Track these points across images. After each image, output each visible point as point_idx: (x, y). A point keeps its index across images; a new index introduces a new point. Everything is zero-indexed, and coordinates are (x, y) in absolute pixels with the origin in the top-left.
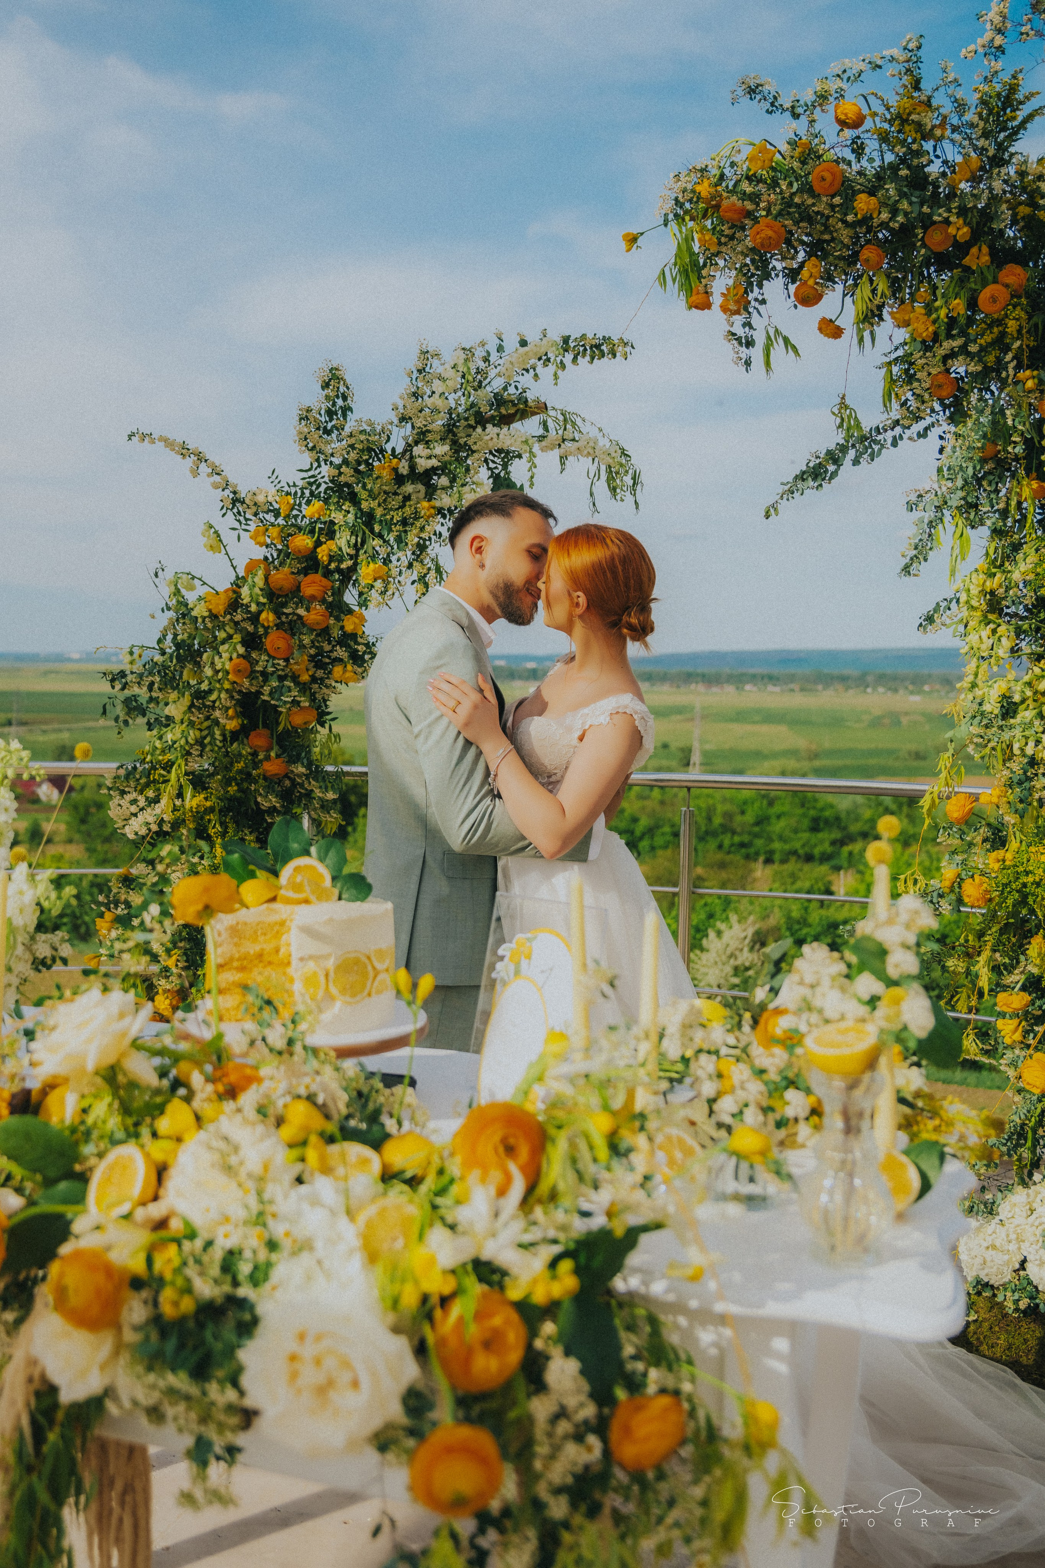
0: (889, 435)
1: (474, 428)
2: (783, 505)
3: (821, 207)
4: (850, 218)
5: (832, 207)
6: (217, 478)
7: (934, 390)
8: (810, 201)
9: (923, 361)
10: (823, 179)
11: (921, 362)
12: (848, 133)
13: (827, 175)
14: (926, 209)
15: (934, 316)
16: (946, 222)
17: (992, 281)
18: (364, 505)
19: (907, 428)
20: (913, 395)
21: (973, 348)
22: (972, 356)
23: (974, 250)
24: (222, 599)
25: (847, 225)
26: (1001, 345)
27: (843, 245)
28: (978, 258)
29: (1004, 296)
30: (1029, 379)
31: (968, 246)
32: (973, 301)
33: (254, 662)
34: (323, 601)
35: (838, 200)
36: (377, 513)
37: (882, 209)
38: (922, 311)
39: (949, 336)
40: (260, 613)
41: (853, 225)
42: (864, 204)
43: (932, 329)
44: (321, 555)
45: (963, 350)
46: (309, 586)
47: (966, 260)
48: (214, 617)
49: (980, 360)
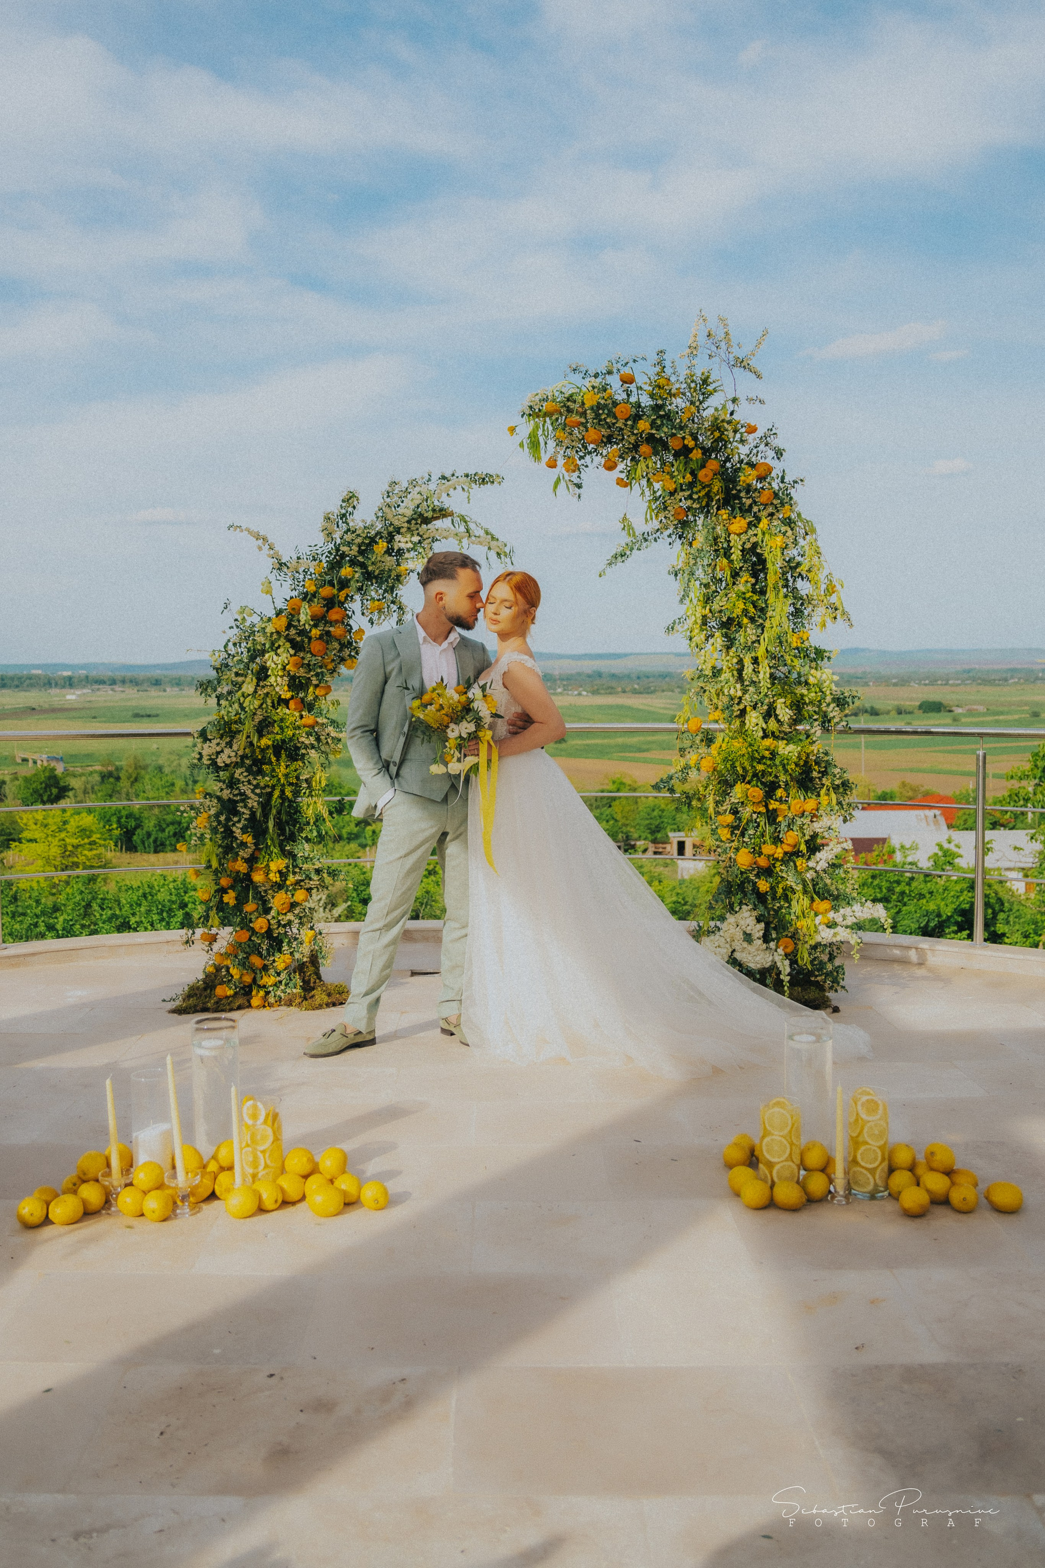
0: (653, 536)
1: (420, 525)
2: (608, 570)
3: (620, 424)
4: (636, 431)
5: (626, 425)
6: (272, 552)
7: (676, 515)
8: (614, 421)
9: (670, 501)
10: (622, 411)
12: (627, 386)
13: (623, 409)
14: (674, 431)
15: (674, 480)
16: (684, 438)
17: (703, 466)
18: (370, 568)
19: (662, 533)
20: (665, 517)
21: (695, 496)
22: (694, 500)
23: (695, 451)
24: (283, 621)
25: (633, 434)
26: (708, 495)
27: (630, 443)
28: (697, 455)
29: (711, 474)
30: (724, 514)
31: (693, 449)
32: (693, 473)
33: (303, 658)
34: (343, 623)
35: (629, 423)
36: (376, 573)
37: (652, 429)
38: (668, 477)
39: (682, 490)
40: (311, 630)
41: (637, 434)
42: (643, 425)
43: (674, 486)
44: (342, 595)
45: (690, 497)
46: (334, 615)
47: (691, 456)
48: (278, 633)
49: (698, 503)
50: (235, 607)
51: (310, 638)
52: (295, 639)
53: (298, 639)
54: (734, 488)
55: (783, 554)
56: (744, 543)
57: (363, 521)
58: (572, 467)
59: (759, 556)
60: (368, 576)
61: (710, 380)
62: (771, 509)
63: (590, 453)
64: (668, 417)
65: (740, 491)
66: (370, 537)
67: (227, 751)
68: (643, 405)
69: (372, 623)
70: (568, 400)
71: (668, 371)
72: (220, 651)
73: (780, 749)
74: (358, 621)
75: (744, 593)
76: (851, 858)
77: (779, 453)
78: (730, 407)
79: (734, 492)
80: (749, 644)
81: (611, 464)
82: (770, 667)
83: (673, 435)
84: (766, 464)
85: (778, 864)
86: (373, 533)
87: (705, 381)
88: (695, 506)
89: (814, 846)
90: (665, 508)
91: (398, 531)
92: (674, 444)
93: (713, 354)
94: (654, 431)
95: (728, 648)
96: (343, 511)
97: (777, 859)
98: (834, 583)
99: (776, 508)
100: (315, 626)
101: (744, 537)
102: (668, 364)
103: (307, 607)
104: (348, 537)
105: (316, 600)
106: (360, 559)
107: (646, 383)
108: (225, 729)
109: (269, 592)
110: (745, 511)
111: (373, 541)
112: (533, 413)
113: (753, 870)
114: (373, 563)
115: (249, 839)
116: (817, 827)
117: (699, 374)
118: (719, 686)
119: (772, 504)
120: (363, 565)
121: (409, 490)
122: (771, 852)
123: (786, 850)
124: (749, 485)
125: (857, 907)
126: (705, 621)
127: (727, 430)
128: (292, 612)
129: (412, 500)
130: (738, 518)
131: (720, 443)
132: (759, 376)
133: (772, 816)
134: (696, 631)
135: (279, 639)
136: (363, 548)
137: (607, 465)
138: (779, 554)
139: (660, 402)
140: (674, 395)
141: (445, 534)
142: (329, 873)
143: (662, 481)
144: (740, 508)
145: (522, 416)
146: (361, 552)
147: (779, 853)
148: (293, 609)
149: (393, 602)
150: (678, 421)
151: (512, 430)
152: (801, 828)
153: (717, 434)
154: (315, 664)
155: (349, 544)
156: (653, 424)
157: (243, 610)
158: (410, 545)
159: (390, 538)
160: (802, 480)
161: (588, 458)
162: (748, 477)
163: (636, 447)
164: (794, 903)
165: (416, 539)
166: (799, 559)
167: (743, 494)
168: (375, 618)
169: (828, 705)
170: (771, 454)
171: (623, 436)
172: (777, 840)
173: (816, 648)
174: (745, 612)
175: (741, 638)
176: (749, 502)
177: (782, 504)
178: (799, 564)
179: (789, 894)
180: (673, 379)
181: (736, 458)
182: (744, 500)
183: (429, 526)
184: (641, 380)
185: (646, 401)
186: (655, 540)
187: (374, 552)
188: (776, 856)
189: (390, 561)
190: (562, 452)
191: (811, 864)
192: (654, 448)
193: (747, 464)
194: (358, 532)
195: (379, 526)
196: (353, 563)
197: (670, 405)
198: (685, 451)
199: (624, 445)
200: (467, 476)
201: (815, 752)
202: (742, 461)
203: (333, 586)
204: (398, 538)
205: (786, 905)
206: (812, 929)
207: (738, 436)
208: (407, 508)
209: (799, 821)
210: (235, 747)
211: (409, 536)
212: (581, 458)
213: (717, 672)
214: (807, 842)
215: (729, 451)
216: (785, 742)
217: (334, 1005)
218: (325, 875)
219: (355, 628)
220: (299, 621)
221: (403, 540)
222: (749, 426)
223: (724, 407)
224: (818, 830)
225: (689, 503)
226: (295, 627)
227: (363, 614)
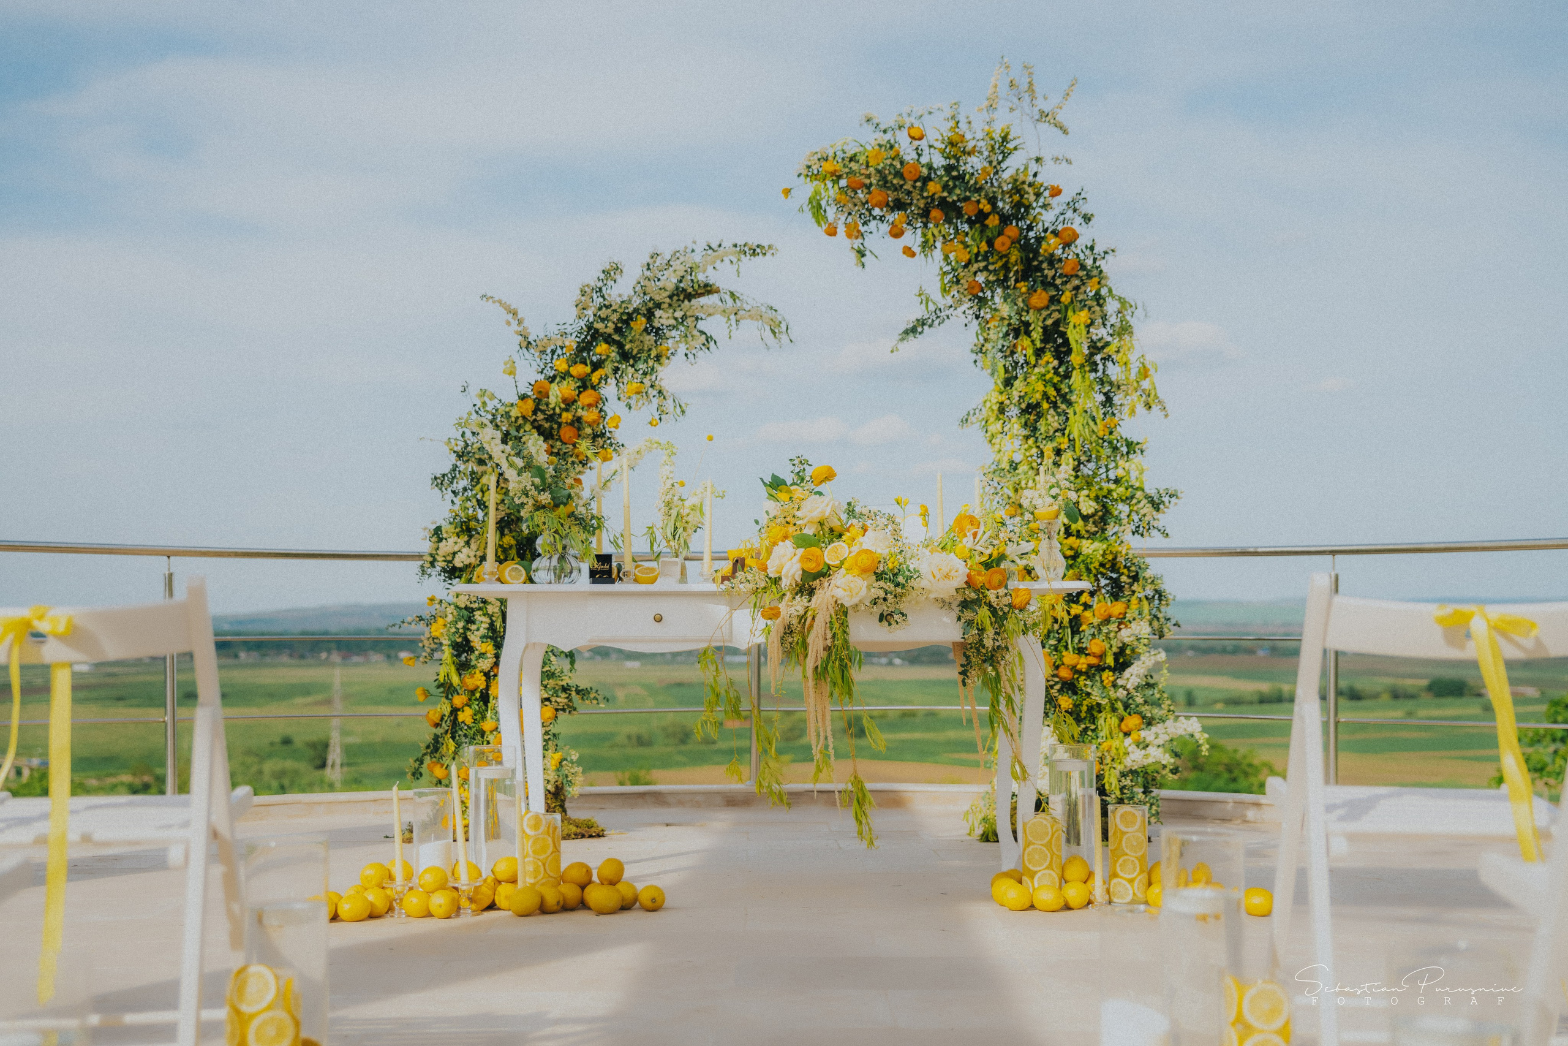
0: (948, 312)
1: (683, 302)
2: (900, 346)
3: (908, 186)
4: (925, 194)
5: (914, 187)
6: (520, 328)
7: (970, 288)
8: (902, 182)
9: (963, 274)
10: (910, 172)
11: (962, 274)
12: (916, 143)
13: (912, 170)
14: (968, 194)
15: (968, 250)
16: (978, 202)
17: (1000, 233)
18: (627, 347)
19: (955, 309)
20: (958, 292)
21: (991, 268)
22: (990, 272)
23: (991, 217)
24: (530, 405)
25: (923, 198)
26: (1006, 268)
27: (919, 208)
28: (993, 221)
29: (1008, 243)
30: (1023, 287)
31: (989, 214)
32: (990, 243)
33: (552, 447)
34: (597, 407)
35: (919, 184)
36: (635, 352)
37: (943, 191)
38: (961, 246)
39: (977, 261)
40: (560, 415)
41: (927, 198)
42: (933, 187)
43: (968, 257)
44: (595, 378)
45: (986, 268)
46: (587, 397)
47: (987, 222)
48: (524, 418)
49: (995, 275)
50: (474, 391)
51: (560, 425)
52: (541, 426)
53: (547, 425)
54: (1035, 258)
55: (1088, 332)
56: (1045, 319)
57: (620, 296)
58: (855, 233)
59: (1063, 335)
60: (625, 356)
61: (1010, 137)
62: (1077, 282)
63: (875, 218)
64: (961, 177)
65: (1041, 262)
66: (628, 314)
67: (465, 550)
68: (935, 166)
69: (630, 408)
70: (851, 160)
71: (963, 126)
72: (456, 439)
73: (1083, 549)
74: (614, 408)
75: (1045, 375)
76: (1165, 671)
77: (1087, 219)
78: (1033, 167)
79: (1035, 263)
80: (1051, 433)
81: (895, 231)
82: (1074, 460)
83: (967, 199)
84: (1074, 232)
85: (1083, 678)
86: (630, 310)
87: (1005, 139)
88: (992, 278)
89: (1123, 661)
90: (958, 282)
91: (658, 306)
92: (968, 209)
93: (1014, 107)
94: (945, 194)
95: (1027, 438)
96: (600, 284)
97: (1080, 673)
98: (1148, 366)
99: (1082, 280)
100: (567, 410)
101: (1045, 313)
102: (962, 119)
103: (556, 388)
104: (603, 313)
105: (565, 383)
106: (616, 337)
107: (937, 140)
108: (461, 527)
109: (512, 373)
110: (1047, 284)
111: (630, 317)
112: (810, 173)
113: (1057, 683)
114: (631, 341)
115: (488, 648)
116: (1126, 635)
117: (999, 131)
118: (1016, 479)
119: (1077, 276)
120: (620, 346)
121: (671, 263)
122: (1073, 662)
123: (1092, 662)
124: (1052, 255)
125: (1169, 723)
126: (1002, 410)
127: (1028, 193)
128: (539, 396)
129: (675, 271)
130: (1039, 290)
131: (1021, 209)
132: (1065, 132)
133: (1075, 623)
134: (992, 419)
135: (525, 424)
136: (619, 325)
137: (893, 233)
138: (1084, 332)
139: (953, 161)
140: (969, 154)
141: (711, 311)
142: (578, 692)
143: (955, 251)
144: (1042, 282)
145: (799, 175)
146: (618, 330)
147: (1083, 663)
148: (540, 392)
149: (652, 386)
150: (972, 182)
151: (787, 192)
152: (1108, 638)
153: (1017, 197)
154: (565, 453)
155: (603, 320)
156: (945, 187)
157: (483, 393)
158: (672, 322)
159: (650, 315)
160: (1113, 251)
161: (873, 224)
162: (1052, 245)
163: (925, 214)
164: (1101, 722)
165: (679, 314)
166: (1109, 339)
167: (1045, 265)
168: (632, 402)
169: (1139, 502)
170: (1078, 220)
171: (912, 200)
172: (1081, 651)
173: (1126, 440)
174: (1045, 396)
175: (1042, 426)
176: (1050, 273)
177: (1090, 277)
178: (1107, 344)
179: (1095, 714)
180: (968, 136)
181: (1040, 224)
182: (1046, 272)
183: (694, 301)
184: (933, 136)
185: (939, 161)
186: (948, 317)
187: (632, 329)
188: (1079, 667)
189: (650, 339)
190: (843, 218)
191: (1120, 682)
192: (946, 215)
193: (1053, 232)
194: (613, 308)
195: (636, 302)
196: (608, 340)
197: (965, 164)
198: (982, 216)
199: (912, 211)
200: (735, 246)
201: (1124, 552)
202: (1047, 229)
203: (586, 365)
204: (658, 313)
205: (1093, 727)
206: (1121, 752)
207: (1042, 200)
208: (670, 280)
209: (1105, 630)
210: (474, 546)
211: (671, 311)
212: (865, 223)
213: (1014, 466)
214: (1115, 654)
215: (1031, 217)
216: (1090, 541)
217: (583, 836)
218: (573, 694)
219: (610, 414)
220: (547, 404)
221: (665, 315)
222: (1053, 188)
223: (1026, 168)
224: (1127, 640)
225: (985, 273)
226: (543, 412)
227: (619, 399)
